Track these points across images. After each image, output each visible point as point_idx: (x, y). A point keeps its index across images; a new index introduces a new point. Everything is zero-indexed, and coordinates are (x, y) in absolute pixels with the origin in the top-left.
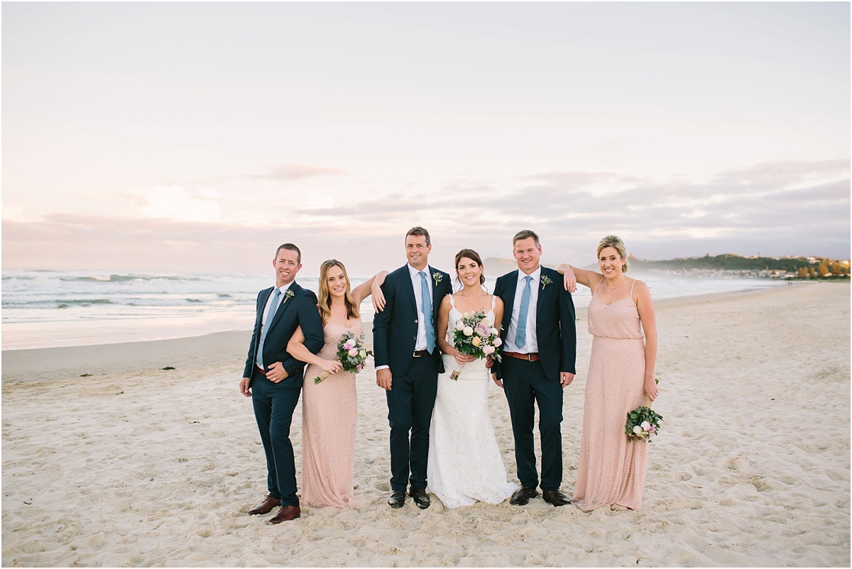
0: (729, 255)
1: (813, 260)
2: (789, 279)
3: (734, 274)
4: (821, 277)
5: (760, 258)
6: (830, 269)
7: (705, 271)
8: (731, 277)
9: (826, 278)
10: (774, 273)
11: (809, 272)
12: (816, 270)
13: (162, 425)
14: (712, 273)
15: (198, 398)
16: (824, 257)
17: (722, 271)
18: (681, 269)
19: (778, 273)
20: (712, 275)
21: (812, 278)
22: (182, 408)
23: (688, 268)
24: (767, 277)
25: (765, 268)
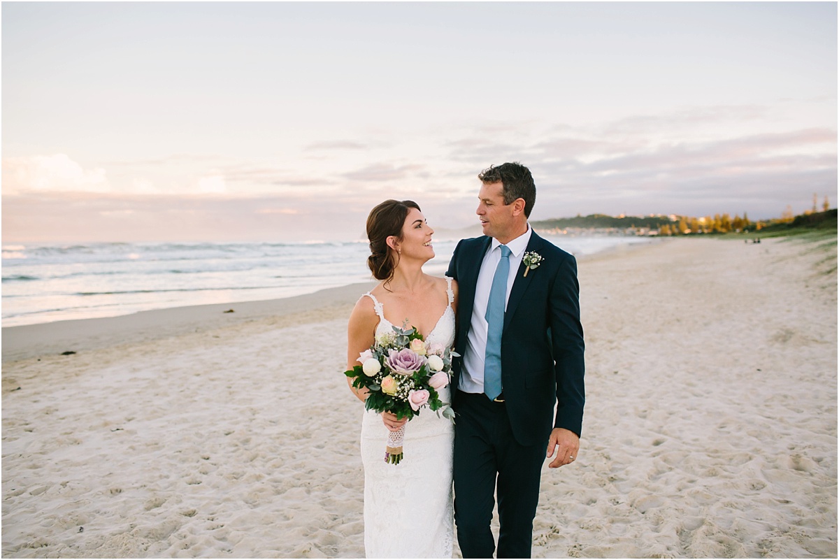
0: (598, 215)
1: (673, 218)
2: (653, 236)
3: (603, 232)
4: (682, 234)
5: (626, 218)
6: (689, 226)
7: (577, 230)
8: (600, 235)
9: (686, 235)
10: (639, 231)
11: (671, 229)
12: (677, 227)
13: (77, 435)
14: (583, 231)
15: (113, 393)
16: (683, 215)
17: (592, 230)
18: (555, 228)
19: (642, 231)
20: (584, 234)
21: (674, 235)
22: (97, 407)
23: (562, 228)
24: (633, 234)
25: (630, 226)
